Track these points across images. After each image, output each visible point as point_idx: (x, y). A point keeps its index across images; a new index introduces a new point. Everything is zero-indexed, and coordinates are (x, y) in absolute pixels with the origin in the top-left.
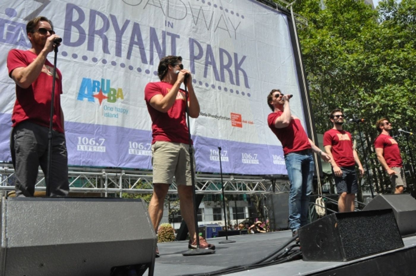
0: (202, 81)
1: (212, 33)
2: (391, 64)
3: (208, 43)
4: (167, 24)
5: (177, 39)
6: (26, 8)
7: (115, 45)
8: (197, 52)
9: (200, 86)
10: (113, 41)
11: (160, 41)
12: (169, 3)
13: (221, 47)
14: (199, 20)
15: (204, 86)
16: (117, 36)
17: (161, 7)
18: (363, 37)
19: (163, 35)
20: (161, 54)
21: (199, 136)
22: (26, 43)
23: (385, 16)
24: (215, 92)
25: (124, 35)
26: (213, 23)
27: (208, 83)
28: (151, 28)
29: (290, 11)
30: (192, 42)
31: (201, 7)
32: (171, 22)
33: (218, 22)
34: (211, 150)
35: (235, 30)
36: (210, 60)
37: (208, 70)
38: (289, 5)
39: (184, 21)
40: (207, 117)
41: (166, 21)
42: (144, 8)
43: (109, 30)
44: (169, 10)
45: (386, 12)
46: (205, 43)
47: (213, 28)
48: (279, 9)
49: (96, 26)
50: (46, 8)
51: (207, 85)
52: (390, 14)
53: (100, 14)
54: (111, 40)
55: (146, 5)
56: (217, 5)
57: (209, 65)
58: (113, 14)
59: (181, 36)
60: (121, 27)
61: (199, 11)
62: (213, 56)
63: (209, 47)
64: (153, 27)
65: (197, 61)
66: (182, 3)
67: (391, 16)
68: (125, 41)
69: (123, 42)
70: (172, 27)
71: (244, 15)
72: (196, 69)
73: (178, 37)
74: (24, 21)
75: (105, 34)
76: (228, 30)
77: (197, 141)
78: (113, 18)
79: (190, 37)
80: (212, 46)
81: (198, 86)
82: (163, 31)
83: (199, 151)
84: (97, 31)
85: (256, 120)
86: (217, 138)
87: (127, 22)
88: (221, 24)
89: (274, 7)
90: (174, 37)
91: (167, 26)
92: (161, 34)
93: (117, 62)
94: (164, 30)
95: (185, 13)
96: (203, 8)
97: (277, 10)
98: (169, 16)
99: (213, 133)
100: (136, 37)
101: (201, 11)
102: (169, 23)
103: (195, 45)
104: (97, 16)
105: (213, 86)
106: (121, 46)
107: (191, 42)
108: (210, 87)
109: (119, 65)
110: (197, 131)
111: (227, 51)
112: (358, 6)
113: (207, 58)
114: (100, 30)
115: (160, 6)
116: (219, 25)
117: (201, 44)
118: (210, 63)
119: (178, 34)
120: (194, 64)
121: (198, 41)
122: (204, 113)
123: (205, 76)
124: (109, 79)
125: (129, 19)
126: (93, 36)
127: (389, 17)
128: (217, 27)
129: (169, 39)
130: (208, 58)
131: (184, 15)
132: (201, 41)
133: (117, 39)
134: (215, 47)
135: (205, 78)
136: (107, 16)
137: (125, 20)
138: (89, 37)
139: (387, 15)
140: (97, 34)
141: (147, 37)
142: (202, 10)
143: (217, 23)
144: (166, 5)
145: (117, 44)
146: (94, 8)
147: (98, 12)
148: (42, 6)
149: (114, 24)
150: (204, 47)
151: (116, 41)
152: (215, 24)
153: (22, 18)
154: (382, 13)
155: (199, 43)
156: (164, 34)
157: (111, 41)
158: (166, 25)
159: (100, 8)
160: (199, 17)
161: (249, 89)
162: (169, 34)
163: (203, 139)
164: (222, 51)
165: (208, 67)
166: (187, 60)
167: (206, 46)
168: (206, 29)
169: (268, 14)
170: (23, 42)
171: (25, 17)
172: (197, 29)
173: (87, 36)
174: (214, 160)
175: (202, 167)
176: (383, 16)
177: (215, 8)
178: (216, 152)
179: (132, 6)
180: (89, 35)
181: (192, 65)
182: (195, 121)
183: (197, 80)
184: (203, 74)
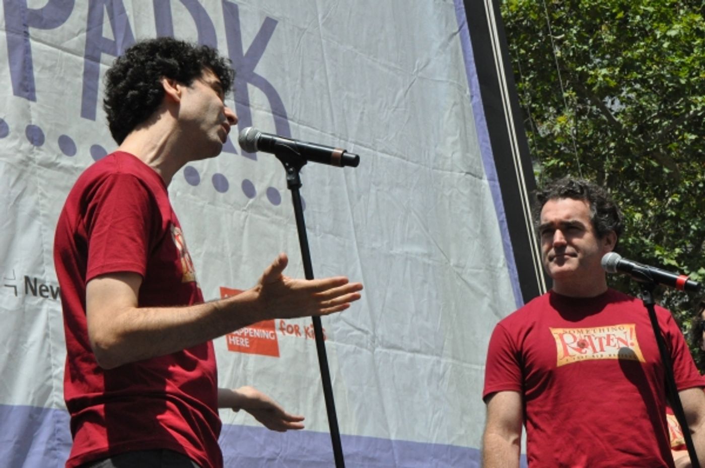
0: (71, 133)
9: (66, 161)
36: (107, 32)
57: (104, 57)
62: (123, 11)
65: (44, 33)
77: (53, 436)
113: (93, 22)
120: (28, 50)
123: (89, 110)
130: (100, 22)
135: (87, 121)
181: (19, 53)
182: (46, 336)
183: (46, 128)
184: (78, 103)
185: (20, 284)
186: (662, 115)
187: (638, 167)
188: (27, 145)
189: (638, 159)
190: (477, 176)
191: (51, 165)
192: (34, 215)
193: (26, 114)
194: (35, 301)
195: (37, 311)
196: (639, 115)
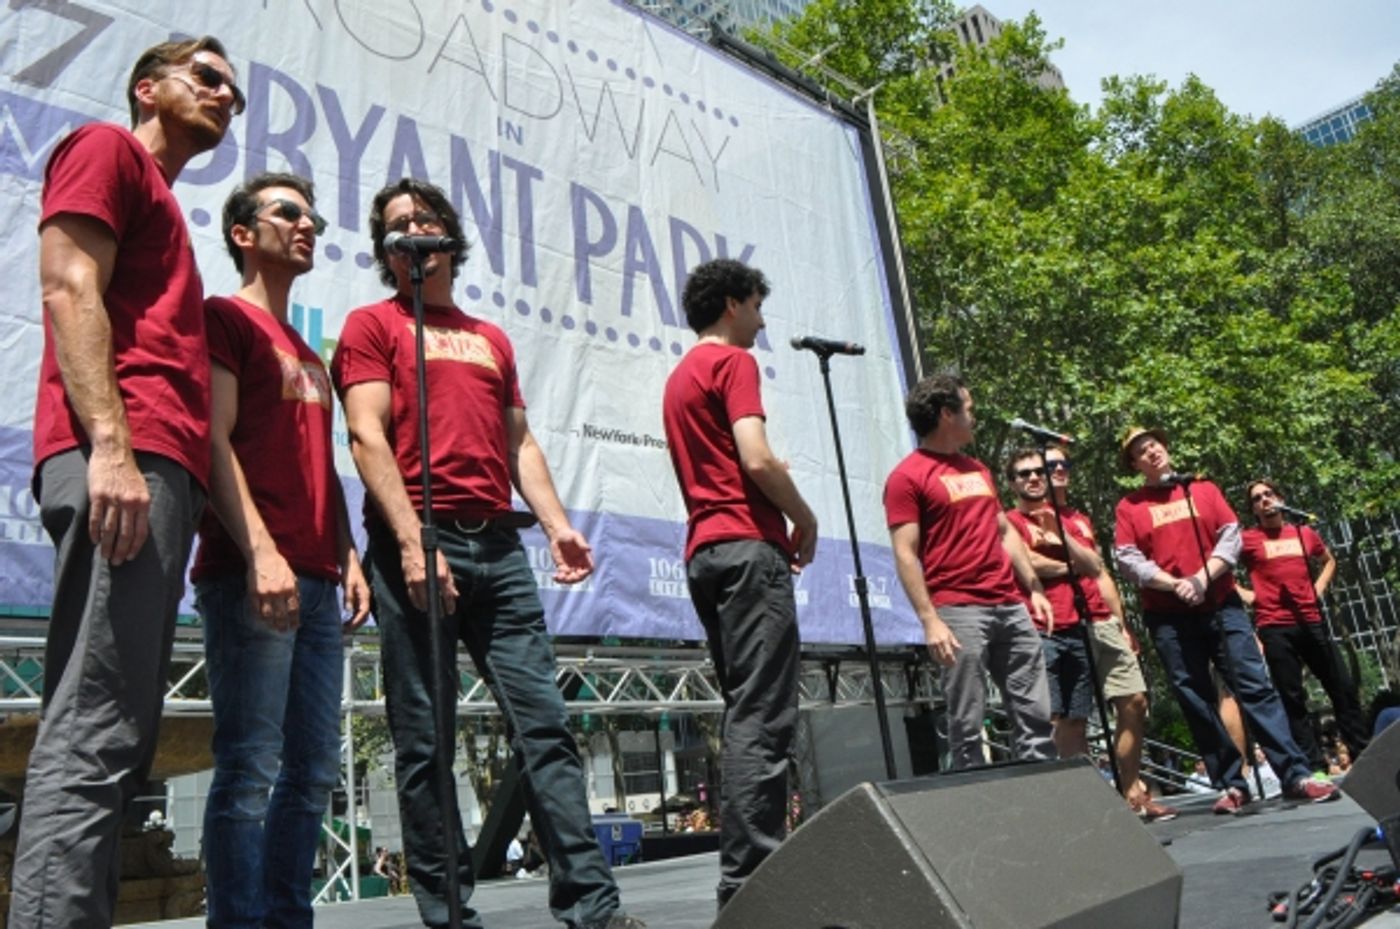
0: (614, 326)
1: (642, 168)
2: (1159, 289)
3: (632, 200)
4: (504, 129)
5: (534, 182)
6: (22, 39)
7: (335, 190)
8: (595, 231)
9: (610, 345)
10: (330, 174)
11: (485, 185)
12: (509, 61)
13: (675, 215)
14: (601, 126)
15: (623, 342)
16: (342, 159)
17: (484, 74)
18: (1076, 202)
19: (491, 164)
20: (488, 229)
21: (613, 515)
22: (25, 164)
23: (1125, 141)
24: (662, 362)
25: (367, 155)
26: (646, 136)
27: (637, 333)
28: (454, 138)
29: (866, 115)
30: (580, 195)
31: (605, 84)
32: (515, 124)
33: (660, 130)
34: (653, 561)
35: (715, 162)
36: (639, 257)
37: (635, 291)
38: (864, 94)
39: (555, 123)
40: (641, 449)
41: (499, 119)
42: (430, 71)
43: (315, 135)
44: (509, 84)
45: (1128, 130)
46: (623, 200)
47: (645, 152)
48: (835, 105)
49: (270, 119)
50: (97, 42)
51: (634, 340)
52: (1137, 136)
53: (283, 79)
54: (321, 172)
55: (436, 60)
56: (653, 77)
57: (637, 273)
58: (325, 84)
59: (547, 174)
60: (354, 130)
61: (598, 94)
62: (650, 242)
63: (634, 211)
64: (459, 133)
65: (598, 260)
66: (546, 66)
67: (1143, 144)
68: (373, 175)
69: (362, 180)
70: (519, 140)
71: (737, 116)
72: (593, 286)
73: (539, 175)
74: (15, 84)
75: (302, 148)
76: (692, 161)
77: (604, 532)
78: (328, 96)
79: (573, 179)
80: (644, 211)
81: (602, 343)
82: (491, 153)
83: (611, 563)
84: (276, 136)
85: (798, 455)
86: (673, 519)
87: (375, 114)
88: (672, 140)
89: (819, 97)
90: (527, 174)
91: (504, 135)
92: (487, 162)
93: (343, 249)
94: (495, 148)
95: (558, 100)
96: (612, 85)
97: (830, 108)
98: (509, 102)
99: (661, 501)
100: (406, 165)
101: (607, 95)
102: (509, 125)
103: (591, 209)
104: (274, 86)
105: (656, 344)
106: (356, 193)
107: (577, 198)
108: (644, 345)
109: (353, 259)
110: (604, 495)
111: (695, 225)
112: (1051, 107)
113: (630, 251)
114: (286, 134)
115: (479, 68)
116: (664, 145)
117: (611, 205)
118: (642, 268)
119: (538, 166)
120: (587, 271)
121: (600, 195)
122: (628, 432)
123: (626, 310)
124: (317, 306)
125: (380, 103)
126: (264, 153)
127: (1136, 144)
128: (658, 148)
129: (509, 179)
130: (634, 251)
131: (555, 106)
132: (609, 192)
133: (341, 169)
134: (657, 213)
135: (624, 318)
136: (309, 88)
137: (367, 108)
138: (247, 156)
139: (1131, 137)
140: (275, 146)
141: (443, 169)
142: (611, 93)
143: (658, 136)
144: (498, 66)
145: (341, 189)
146: (261, 58)
147: (277, 72)
148: (81, 34)
149: (330, 120)
150: (620, 215)
151: (341, 177)
152: (651, 142)
153: (7, 74)
154: (1115, 131)
155: (604, 199)
156: (497, 161)
157: (325, 176)
158: (500, 134)
159: (283, 60)
160: (602, 115)
161: (770, 355)
162: (511, 163)
163: (623, 521)
164: (677, 227)
165: (636, 281)
166: (568, 255)
167: (627, 211)
168: (626, 155)
169: (804, 119)
170: (11, 158)
171: (17, 71)
172: (596, 154)
173: (242, 152)
174: (662, 594)
175: (622, 618)
176: (1119, 140)
177: (647, 89)
178: (668, 567)
179: (389, 61)
180: (247, 149)
181: (582, 273)
182: (598, 464)
183: (598, 323)
184: (619, 305)
185: (581, 429)
186: (1007, 319)
187: (991, 353)
188: (586, 335)
189: (991, 348)
190: (888, 358)
191: (601, 348)
192: (590, 382)
193: (585, 314)
194: (590, 441)
195: (591, 448)
196: (991, 319)
